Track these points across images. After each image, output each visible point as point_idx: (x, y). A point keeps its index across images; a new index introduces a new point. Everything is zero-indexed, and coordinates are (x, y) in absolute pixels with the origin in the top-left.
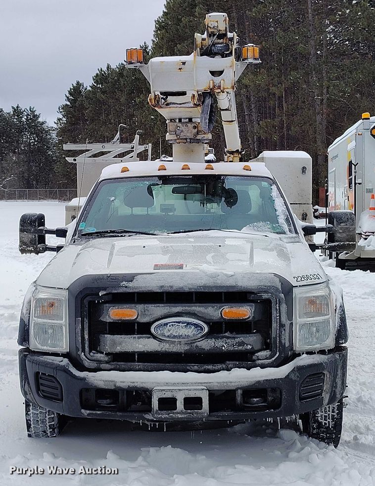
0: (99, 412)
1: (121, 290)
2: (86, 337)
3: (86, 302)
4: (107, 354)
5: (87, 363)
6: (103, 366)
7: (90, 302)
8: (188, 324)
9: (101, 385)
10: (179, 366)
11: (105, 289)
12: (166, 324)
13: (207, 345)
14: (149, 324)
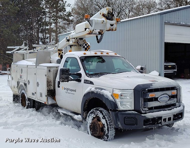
0: (148, 126)
1: (151, 88)
2: (143, 103)
3: (143, 93)
4: (147, 108)
5: (143, 112)
6: (147, 112)
7: (144, 93)
8: (166, 97)
9: (150, 117)
10: (164, 109)
11: (147, 88)
12: (162, 97)
13: (169, 102)
14: (158, 98)
